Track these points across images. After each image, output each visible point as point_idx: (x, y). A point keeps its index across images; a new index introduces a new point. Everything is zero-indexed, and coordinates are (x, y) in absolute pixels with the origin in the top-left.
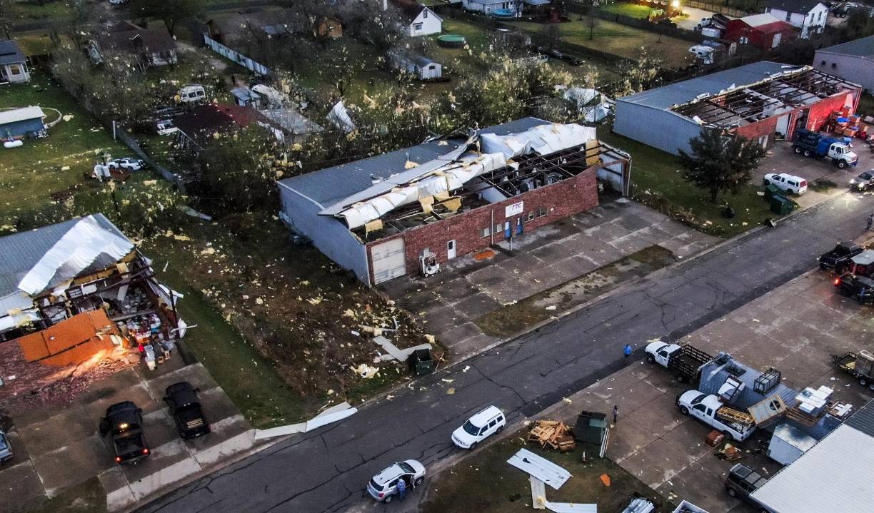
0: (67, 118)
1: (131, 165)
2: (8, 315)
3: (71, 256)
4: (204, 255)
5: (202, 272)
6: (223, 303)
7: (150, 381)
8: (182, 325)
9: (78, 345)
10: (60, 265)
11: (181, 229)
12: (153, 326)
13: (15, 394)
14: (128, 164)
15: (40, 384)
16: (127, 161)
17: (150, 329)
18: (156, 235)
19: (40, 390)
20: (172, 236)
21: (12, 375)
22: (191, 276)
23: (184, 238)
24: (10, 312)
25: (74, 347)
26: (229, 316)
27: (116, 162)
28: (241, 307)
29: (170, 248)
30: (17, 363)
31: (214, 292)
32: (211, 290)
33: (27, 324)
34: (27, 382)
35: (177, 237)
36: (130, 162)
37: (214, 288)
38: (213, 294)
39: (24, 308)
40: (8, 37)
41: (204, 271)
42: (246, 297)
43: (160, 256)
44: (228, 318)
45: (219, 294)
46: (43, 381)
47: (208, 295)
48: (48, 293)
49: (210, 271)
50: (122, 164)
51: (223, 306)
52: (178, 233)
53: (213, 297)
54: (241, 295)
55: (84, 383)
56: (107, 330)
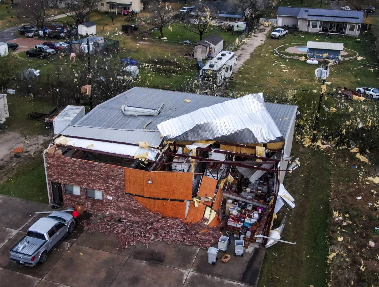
0: (360, 58)
1: (373, 93)
2: (138, 145)
3: (217, 120)
4: (368, 181)
5: (351, 195)
6: (343, 236)
7: (196, 274)
8: (275, 235)
9: (171, 200)
10: (202, 123)
11: (368, 151)
12: (247, 220)
13: (107, 213)
14: (371, 92)
15: (127, 216)
16: (372, 90)
17: (243, 222)
18: (343, 147)
19: (124, 221)
20: (356, 153)
21: (111, 196)
22: (337, 193)
23: (363, 158)
24: (141, 144)
25: (167, 200)
26: (334, 254)
27: (363, 89)
28: (357, 251)
29: (344, 161)
30: (117, 188)
31: (345, 219)
32: (344, 216)
33: (143, 160)
34: (119, 208)
35: (358, 156)
36: (373, 91)
37: (347, 215)
38: (342, 221)
39: (152, 145)
40: (367, 16)
41: (353, 195)
42: (372, 244)
43: (330, 164)
44: (332, 256)
45: (348, 225)
46: (130, 215)
47: (337, 219)
48: (184, 143)
49: (359, 198)
50: (367, 91)
51: (340, 239)
52: (362, 152)
53: (339, 224)
54: (368, 238)
55: (153, 236)
56: (206, 200)
